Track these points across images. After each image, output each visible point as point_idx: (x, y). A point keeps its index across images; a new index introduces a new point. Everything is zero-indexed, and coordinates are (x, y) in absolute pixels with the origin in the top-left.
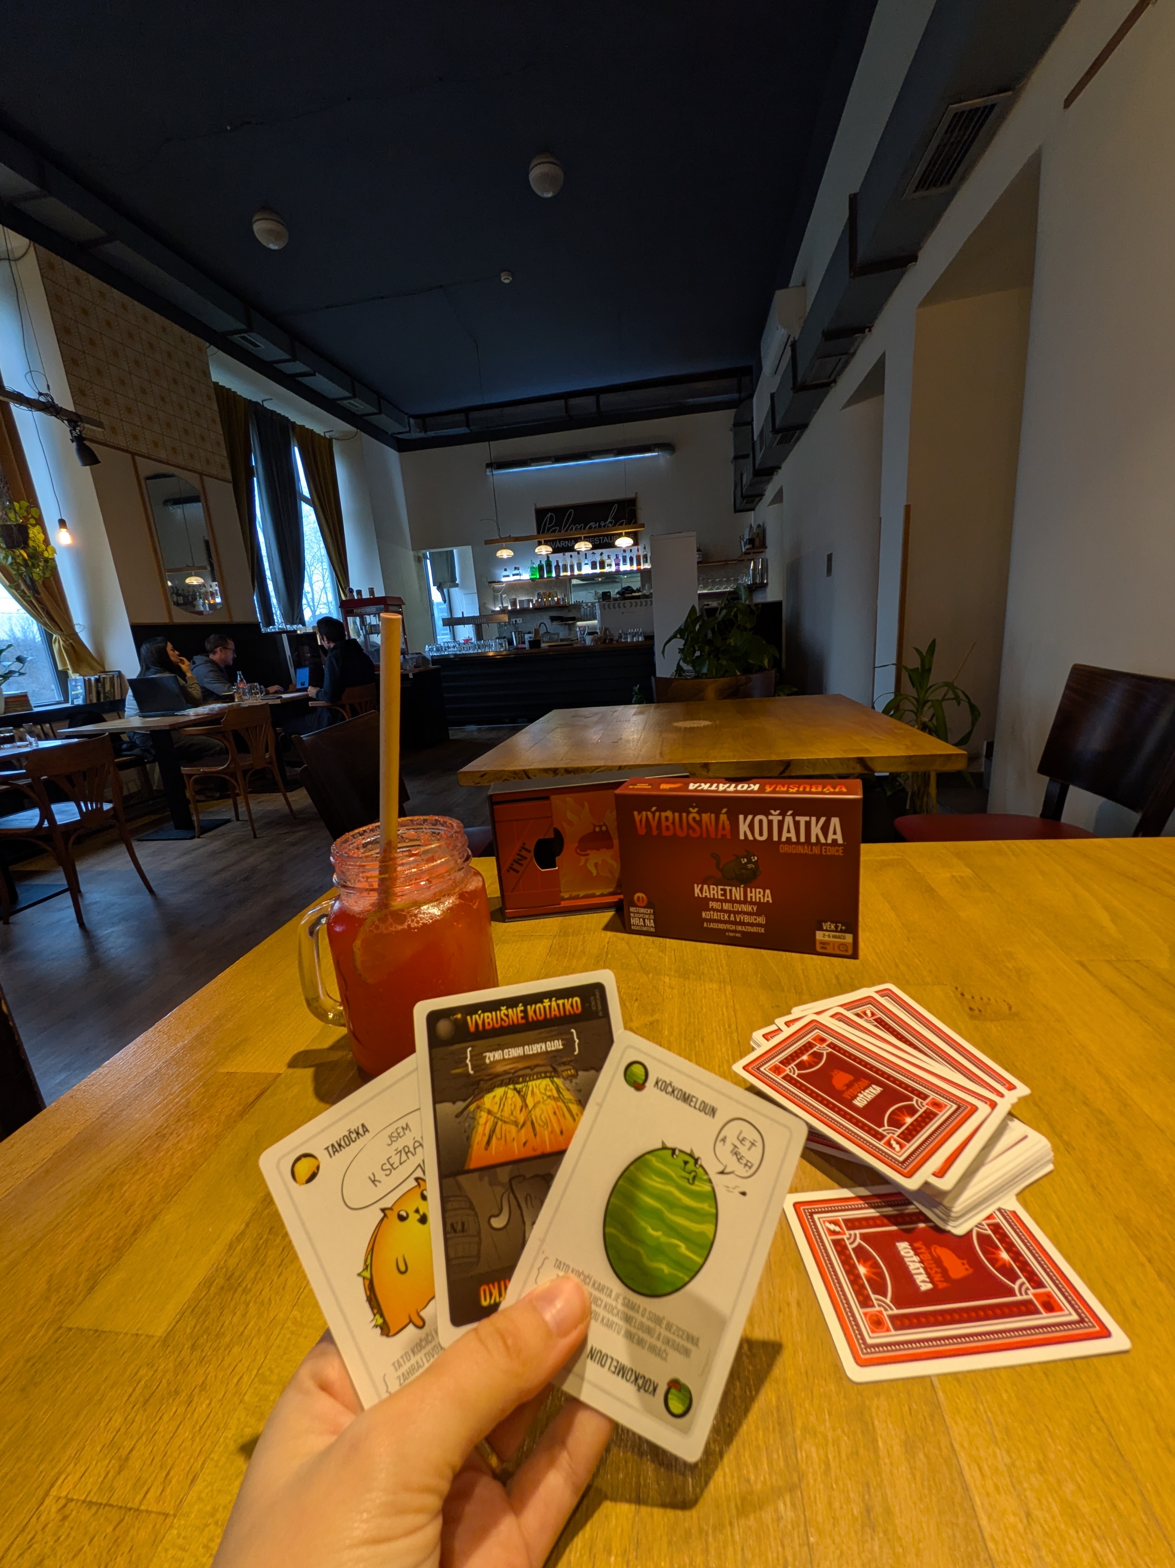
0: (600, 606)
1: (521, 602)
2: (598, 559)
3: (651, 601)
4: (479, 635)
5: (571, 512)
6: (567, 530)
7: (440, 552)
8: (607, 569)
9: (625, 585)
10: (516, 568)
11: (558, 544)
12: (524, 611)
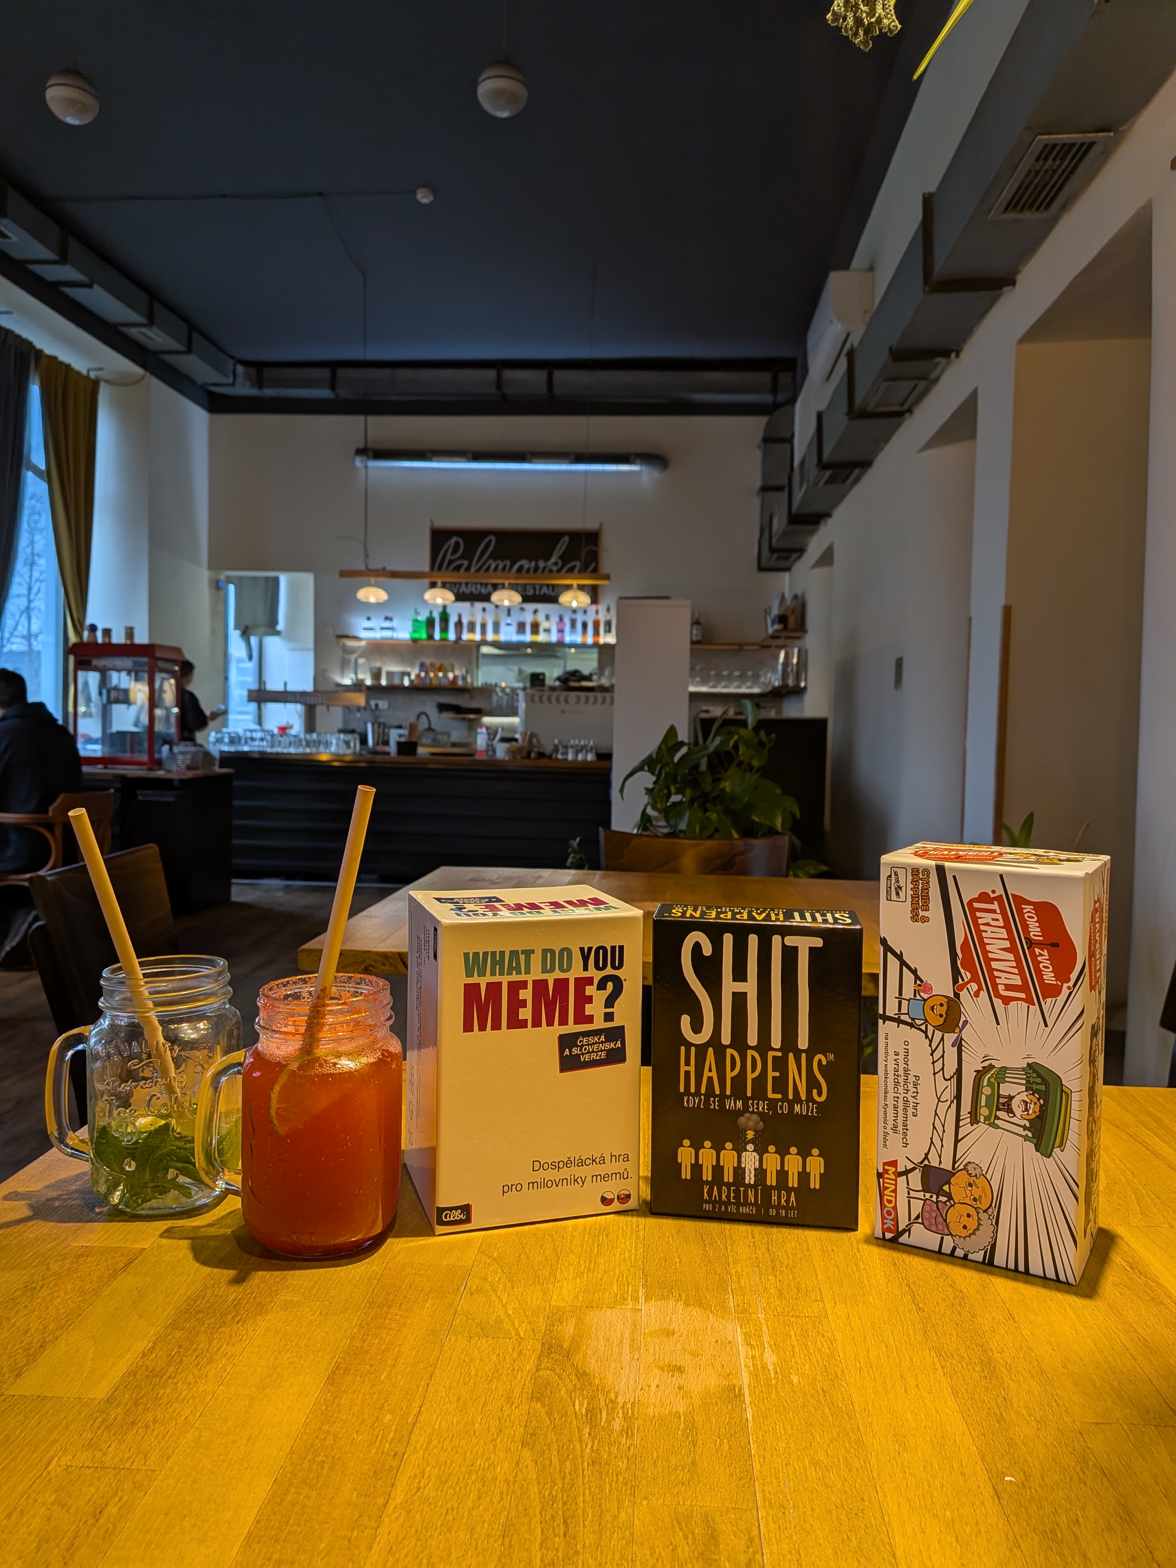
0: (526, 696)
1: (390, 675)
2: (529, 618)
3: (612, 699)
4: (310, 725)
5: (490, 541)
6: (478, 570)
7: (255, 579)
8: (541, 638)
9: (571, 667)
10: (387, 618)
11: (463, 589)
12: (393, 690)
